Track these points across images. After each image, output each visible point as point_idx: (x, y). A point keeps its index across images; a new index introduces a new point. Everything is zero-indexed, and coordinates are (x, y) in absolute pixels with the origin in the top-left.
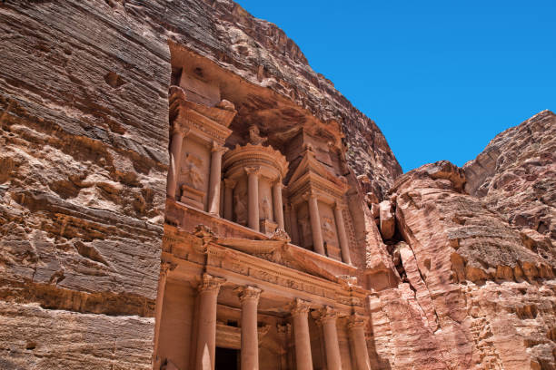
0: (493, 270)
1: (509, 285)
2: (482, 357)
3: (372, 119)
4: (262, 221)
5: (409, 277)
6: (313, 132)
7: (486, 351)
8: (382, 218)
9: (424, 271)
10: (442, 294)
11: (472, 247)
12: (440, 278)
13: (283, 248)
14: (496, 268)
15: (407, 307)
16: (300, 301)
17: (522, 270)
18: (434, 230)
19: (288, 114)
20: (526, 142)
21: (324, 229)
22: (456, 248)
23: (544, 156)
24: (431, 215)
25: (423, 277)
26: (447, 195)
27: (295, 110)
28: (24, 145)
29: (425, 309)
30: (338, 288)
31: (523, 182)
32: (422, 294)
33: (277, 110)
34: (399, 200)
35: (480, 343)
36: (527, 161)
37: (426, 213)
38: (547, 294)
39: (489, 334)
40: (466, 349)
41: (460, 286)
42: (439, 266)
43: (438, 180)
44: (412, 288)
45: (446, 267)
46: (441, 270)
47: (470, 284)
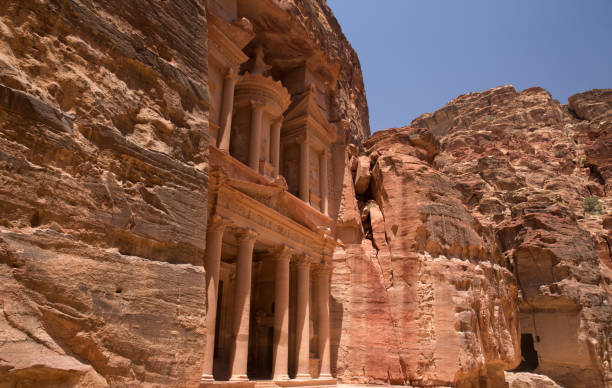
0: (447, 247)
1: (456, 261)
2: (421, 315)
3: (356, 51)
4: (262, 161)
5: (375, 236)
6: (315, 68)
7: (425, 311)
8: (359, 174)
9: (390, 234)
10: (401, 259)
11: (436, 224)
12: (404, 244)
13: (280, 195)
14: (450, 245)
15: (369, 264)
16: (286, 248)
17: (469, 251)
18: (408, 199)
19: (296, 44)
20: (483, 112)
21: (311, 177)
22: (424, 222)
23: (496, 131)
24: (408, 185)
25: (387, 239)
26: (426, 169)
27: (305, 42)
28: (82, 64)
29: (383, 267)
30: (317, 239)
31: (471, 151)
32: (384, 254)
33: (287, 37)
34: (380, 161)
35: (422, 304)
36: (480, 132)
37: (404, 182)
38: (480, 273)
39: (431, 298)
40: (410, 307)
41: (419, 255)
42: (405, 234)
43: (416, 148)
44: (375, 246)
45: (411, 236)
46: (406, 238)
47: (427, 255)
